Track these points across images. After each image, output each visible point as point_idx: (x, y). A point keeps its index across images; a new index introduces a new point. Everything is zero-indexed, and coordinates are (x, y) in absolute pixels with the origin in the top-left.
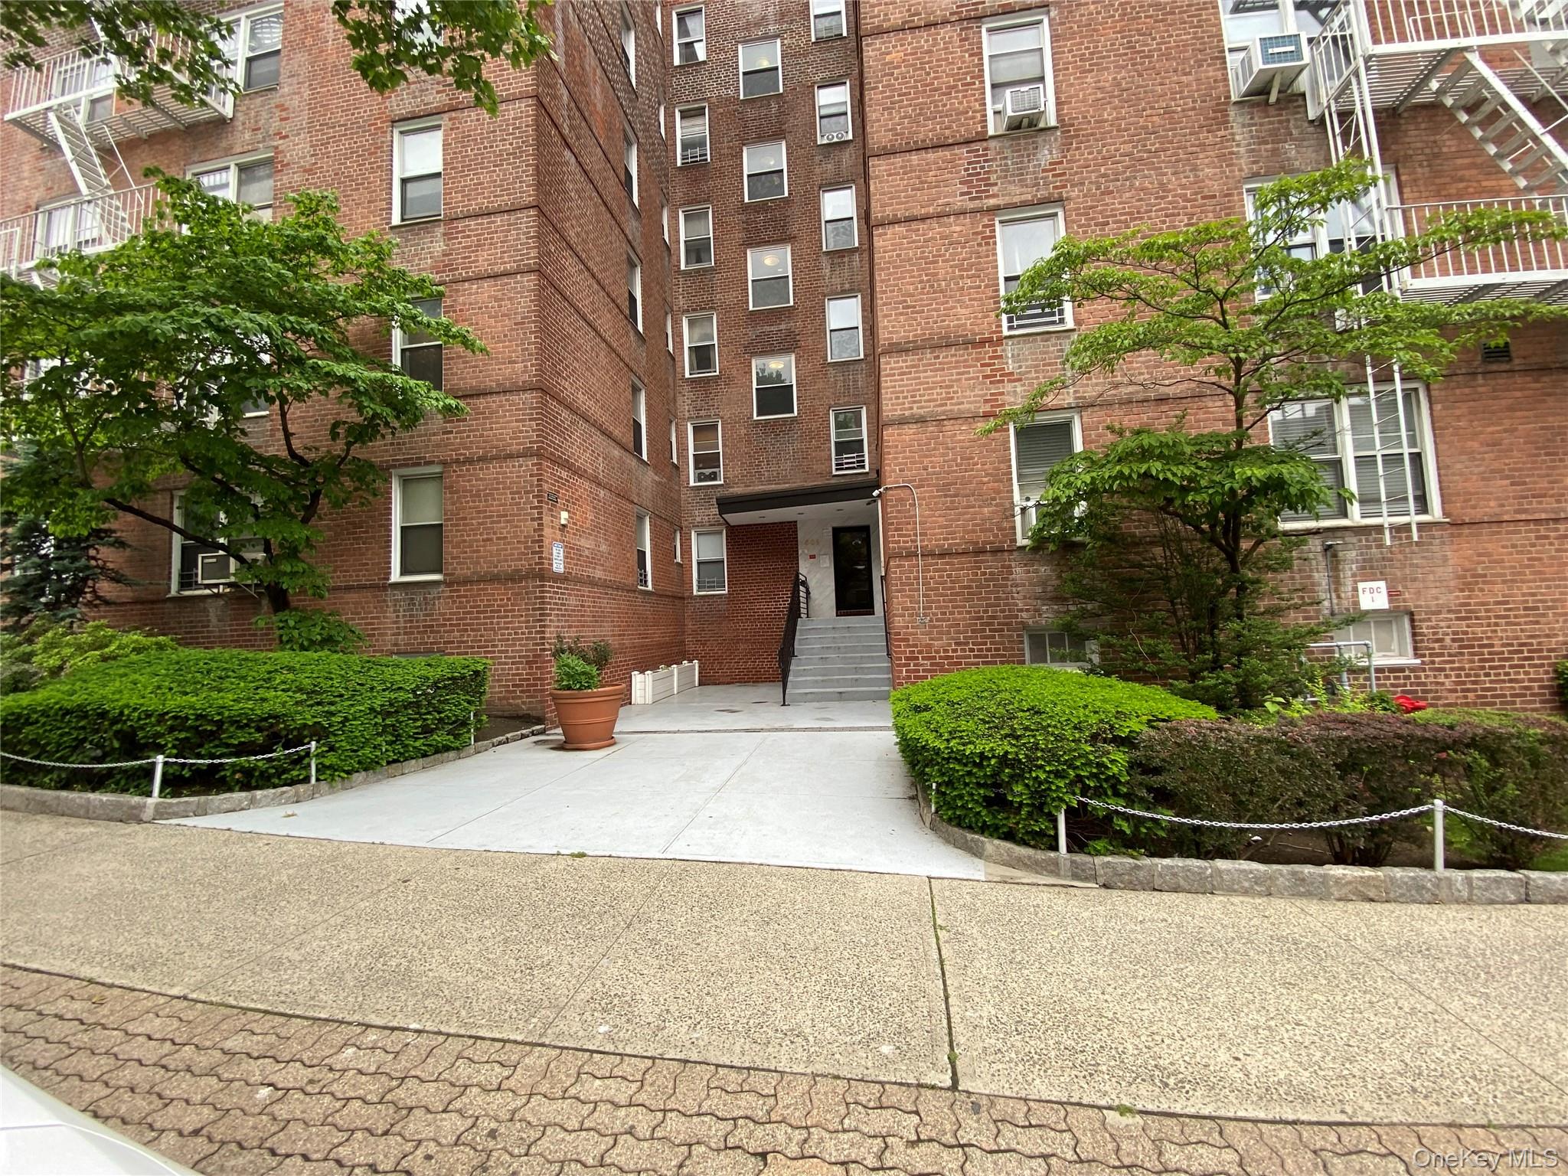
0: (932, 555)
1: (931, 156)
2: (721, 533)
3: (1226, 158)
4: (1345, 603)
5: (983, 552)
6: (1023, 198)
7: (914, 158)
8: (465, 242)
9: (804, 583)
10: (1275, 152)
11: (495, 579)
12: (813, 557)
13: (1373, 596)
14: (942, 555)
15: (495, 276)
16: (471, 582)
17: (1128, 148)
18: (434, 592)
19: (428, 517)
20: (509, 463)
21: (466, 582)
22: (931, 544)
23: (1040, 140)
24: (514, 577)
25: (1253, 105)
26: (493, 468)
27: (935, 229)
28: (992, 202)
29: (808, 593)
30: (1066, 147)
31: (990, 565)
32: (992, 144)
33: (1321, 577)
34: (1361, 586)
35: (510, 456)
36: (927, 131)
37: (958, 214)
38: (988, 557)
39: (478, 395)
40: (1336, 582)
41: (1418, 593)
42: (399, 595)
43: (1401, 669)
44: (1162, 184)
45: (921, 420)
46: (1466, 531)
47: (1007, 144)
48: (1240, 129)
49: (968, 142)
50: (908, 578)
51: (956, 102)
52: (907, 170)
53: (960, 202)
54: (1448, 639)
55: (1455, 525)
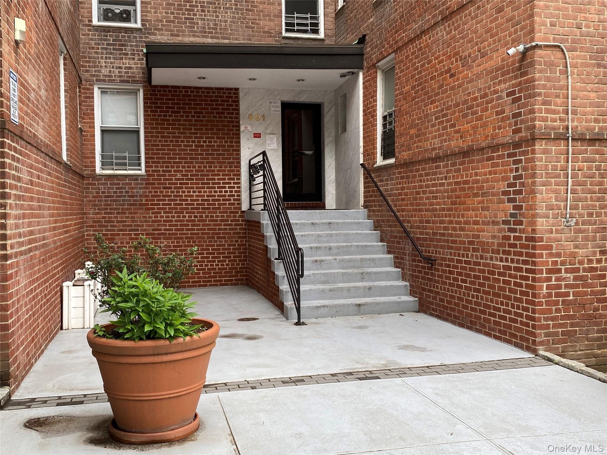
2: (135, 93)
12: (257, 136)
50: (555, 168)
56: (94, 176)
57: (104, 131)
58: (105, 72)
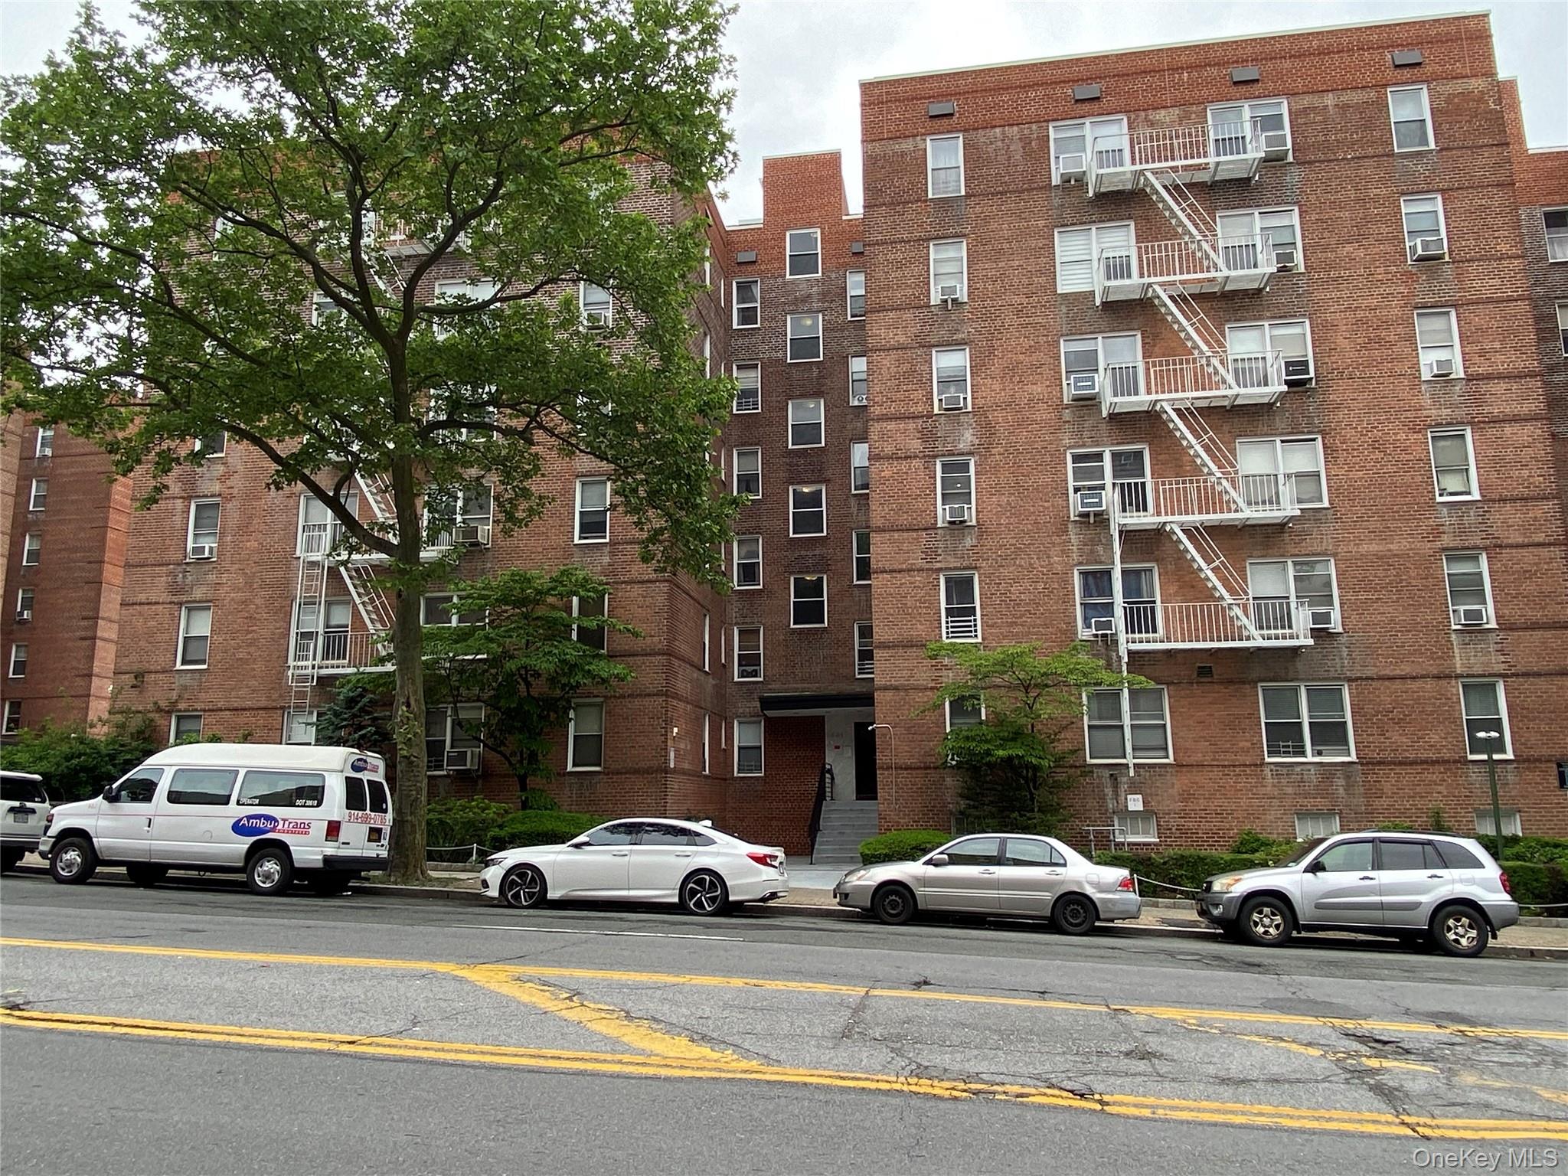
0: (901, 768)
1: (905, 534)
2: (760, 723)
3: (1065, 553)
4: (1120, 807)
5: (930, 768)
6: (955, 565)
7: (896, 535)
8: (623, 558)
9: (830, 771)
10: (1092, 552)
11: (636, 772)
12: (837, 747)
13: (1135, 803)
14: (906, 769)
15: (642, 582)
16: (621, 773)
17: (1014, 541)
18: (597, 778)
19: (591, 729)
20: (647, 699)
21: (618, 773)
22: (900, 762)
23: (966, 531)
24: (648, 771)
25: (1081, 523)
26: (637, 702)
27: (905, 578)
28: (938, 565)
29: (833, 779)
30: (980, 537)
31: (934, 775)
32: (939, 531)
33: (1109, 791)
34: (1129, 797)
35: (649, 695)
36: (904, 519)
37: (918, 570)
38: (932, 771)
39: (629, 656)
40: (1116, 795)
41: (1159, 802)
42: (574, 780)
43: (1149, 844)
44: (1030, 564)
45: (896, 688)
46: (1184, 769)
47: (948, 532)
48: (1074, 537)
49: (926, 529)
50: (887, 781)
51: (920, 504)
52: (892, 542)
53: (920, 563)
54: (1174, 830)
55: (1178, 765)
56: (733, 778)
57: (740, 748)
58: (741, 710)
